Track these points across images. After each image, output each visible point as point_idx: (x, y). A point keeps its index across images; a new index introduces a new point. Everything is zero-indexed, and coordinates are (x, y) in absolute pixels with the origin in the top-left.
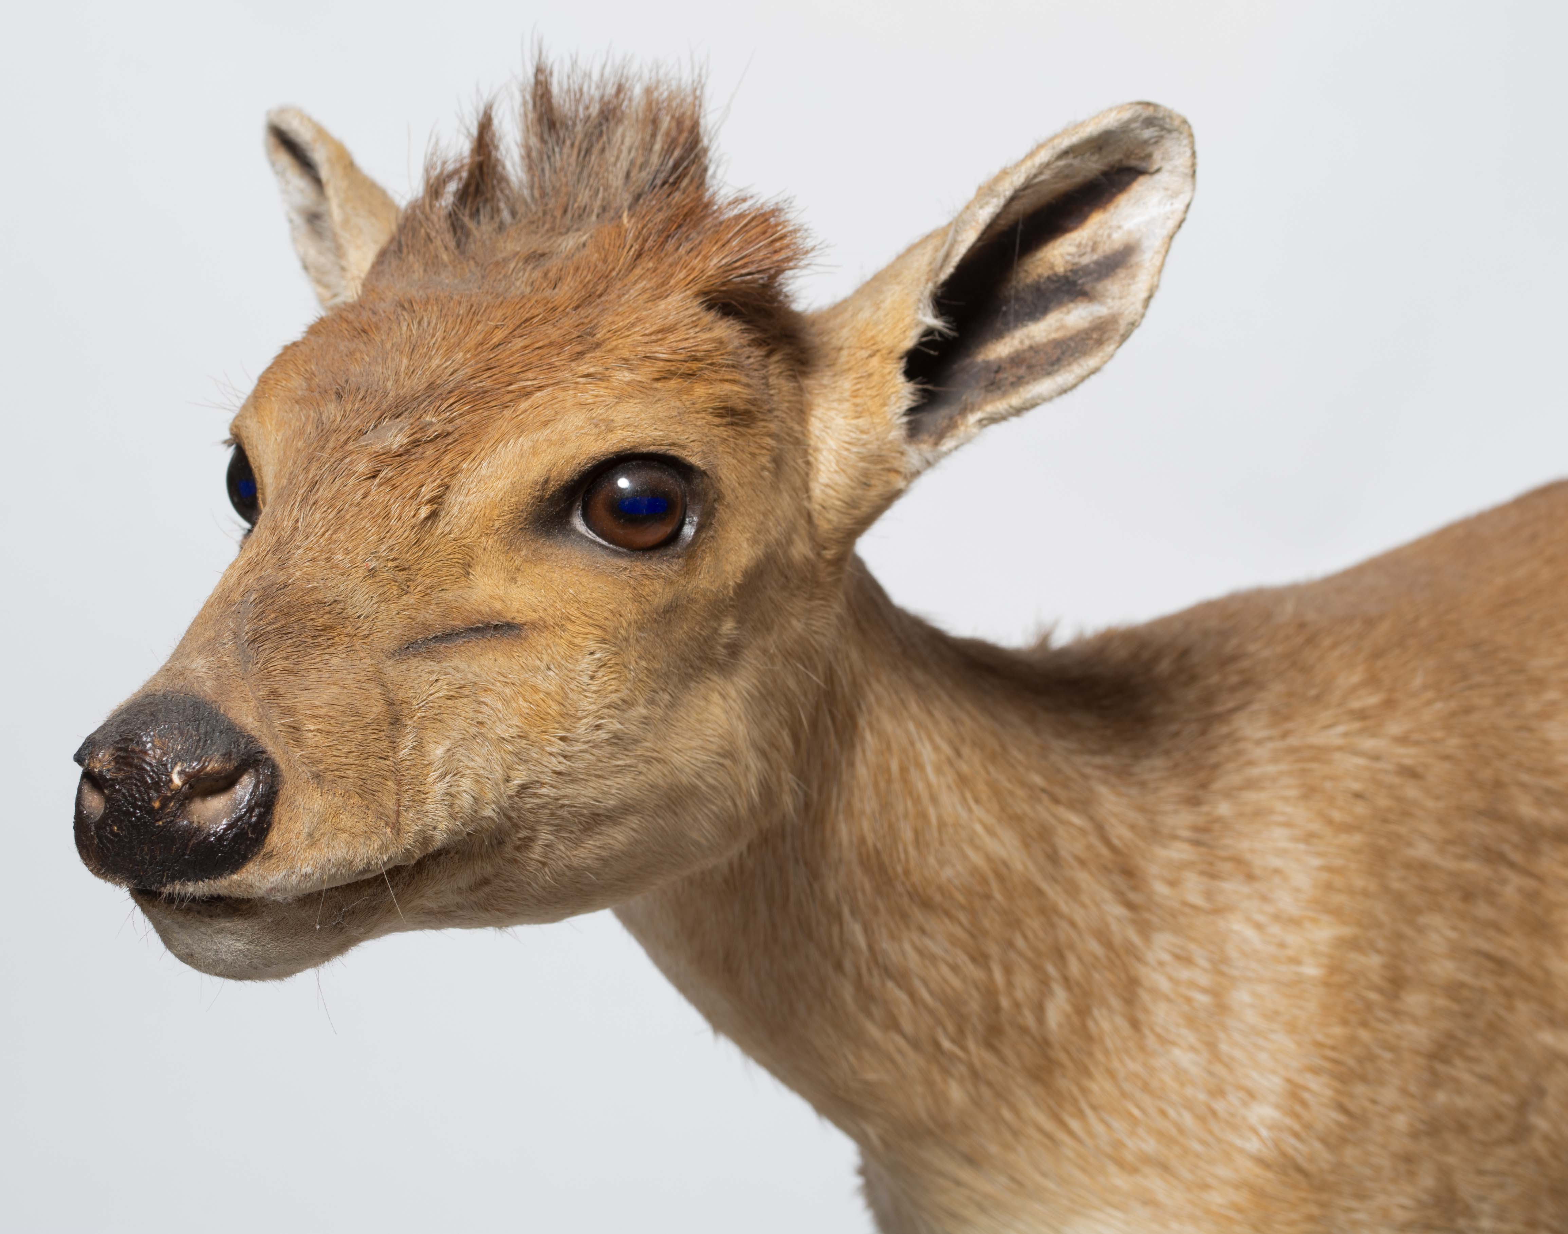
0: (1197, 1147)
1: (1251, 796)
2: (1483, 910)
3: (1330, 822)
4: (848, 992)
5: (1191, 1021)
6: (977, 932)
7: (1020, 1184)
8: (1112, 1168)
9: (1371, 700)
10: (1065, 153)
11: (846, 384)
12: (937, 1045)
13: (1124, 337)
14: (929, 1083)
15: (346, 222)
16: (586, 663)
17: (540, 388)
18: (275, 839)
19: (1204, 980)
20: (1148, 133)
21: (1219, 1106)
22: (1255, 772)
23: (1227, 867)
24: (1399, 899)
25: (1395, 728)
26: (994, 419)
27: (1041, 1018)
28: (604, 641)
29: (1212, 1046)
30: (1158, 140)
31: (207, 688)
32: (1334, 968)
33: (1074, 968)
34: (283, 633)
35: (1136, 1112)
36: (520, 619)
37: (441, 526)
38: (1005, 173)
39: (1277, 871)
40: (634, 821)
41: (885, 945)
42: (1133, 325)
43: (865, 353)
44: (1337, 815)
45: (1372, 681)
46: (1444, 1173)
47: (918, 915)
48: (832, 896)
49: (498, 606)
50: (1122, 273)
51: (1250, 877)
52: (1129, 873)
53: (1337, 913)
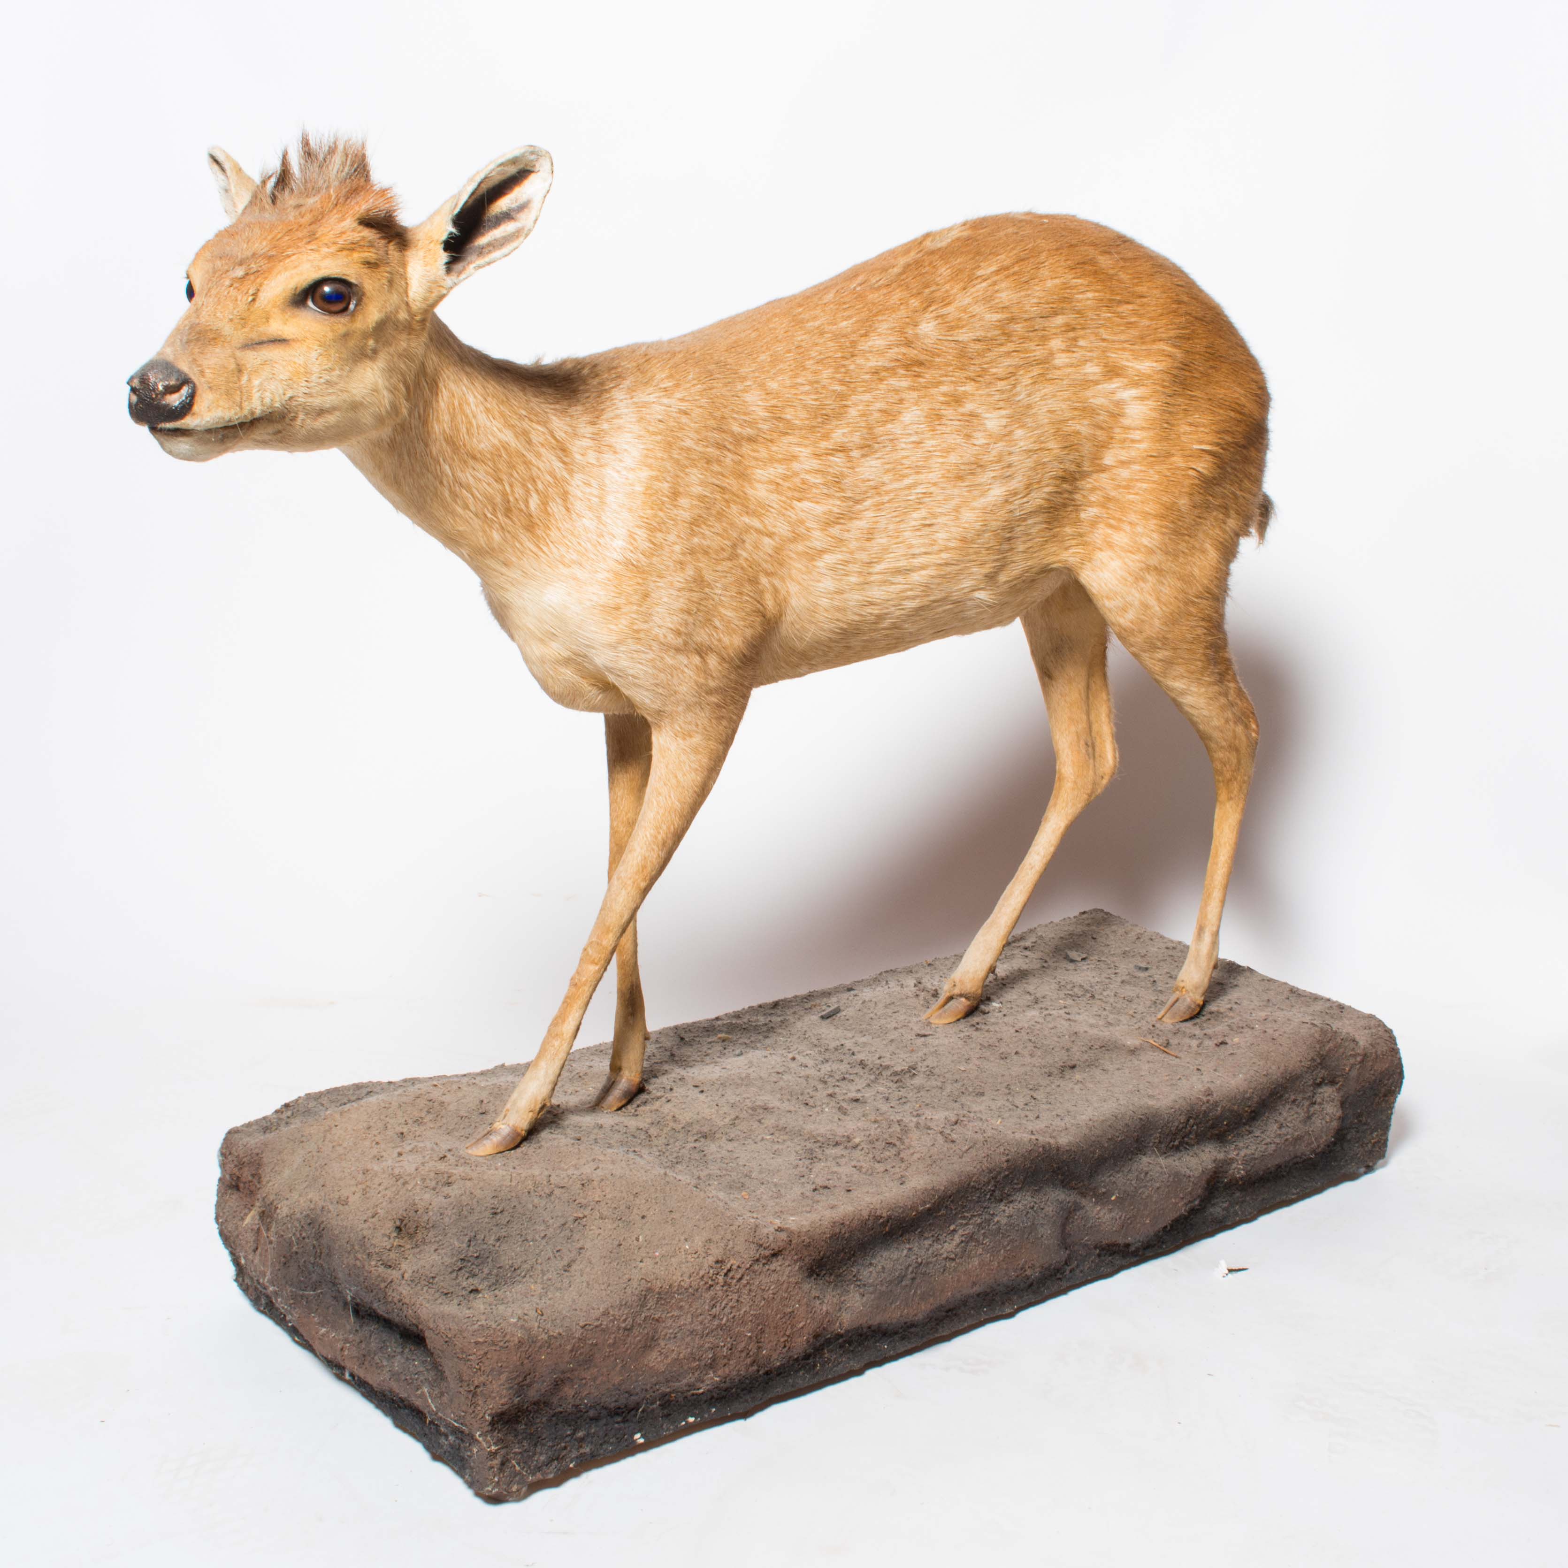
0: (593, 556)
1: (616, 421)
2: (716, 468)
3: (648, 431)
4: (447, 493)
5: (590, 509)
6: (496, 470)
7: (526, 574)
8: (561, 566)
9: (668, 384)
10: (502, 165)
11: (421, 253)
12: (485, 516)
13: (527, 235)
14: (484, 532)
15: (237, 193)
16: (314, 354)
17: (294, 254)
18: (196, 408)
19: (595, 492)
20: (533, 157)
21: (601, 541)
22: (618, 412)
23: (606, 448)
24: (677, 462)
25: (678, 395)
26: (480, 267)
27: (527, 507)
28: (320, 346)
29: (599, 518)
30: (537, 160)
31: (170, 358)
32: (648, 488)
33: (540, 486)
34: (198, 340)
35: (569, 544)
36: (288, 338)
37: (257, 304)
38: (478, 173)
39: (626, 450)
40: (338, 413)
41: (459, 474)
42: (530, 230)
43: (428, 242)
44: (651, 429)
45: (670, 376)
46: (698, 570)
47: (471, 462)
48: (434, 453)
49: (280, 333)
50: (526, 210)
51: (615, 452)
52: (564, 450)
53: (650, 466)
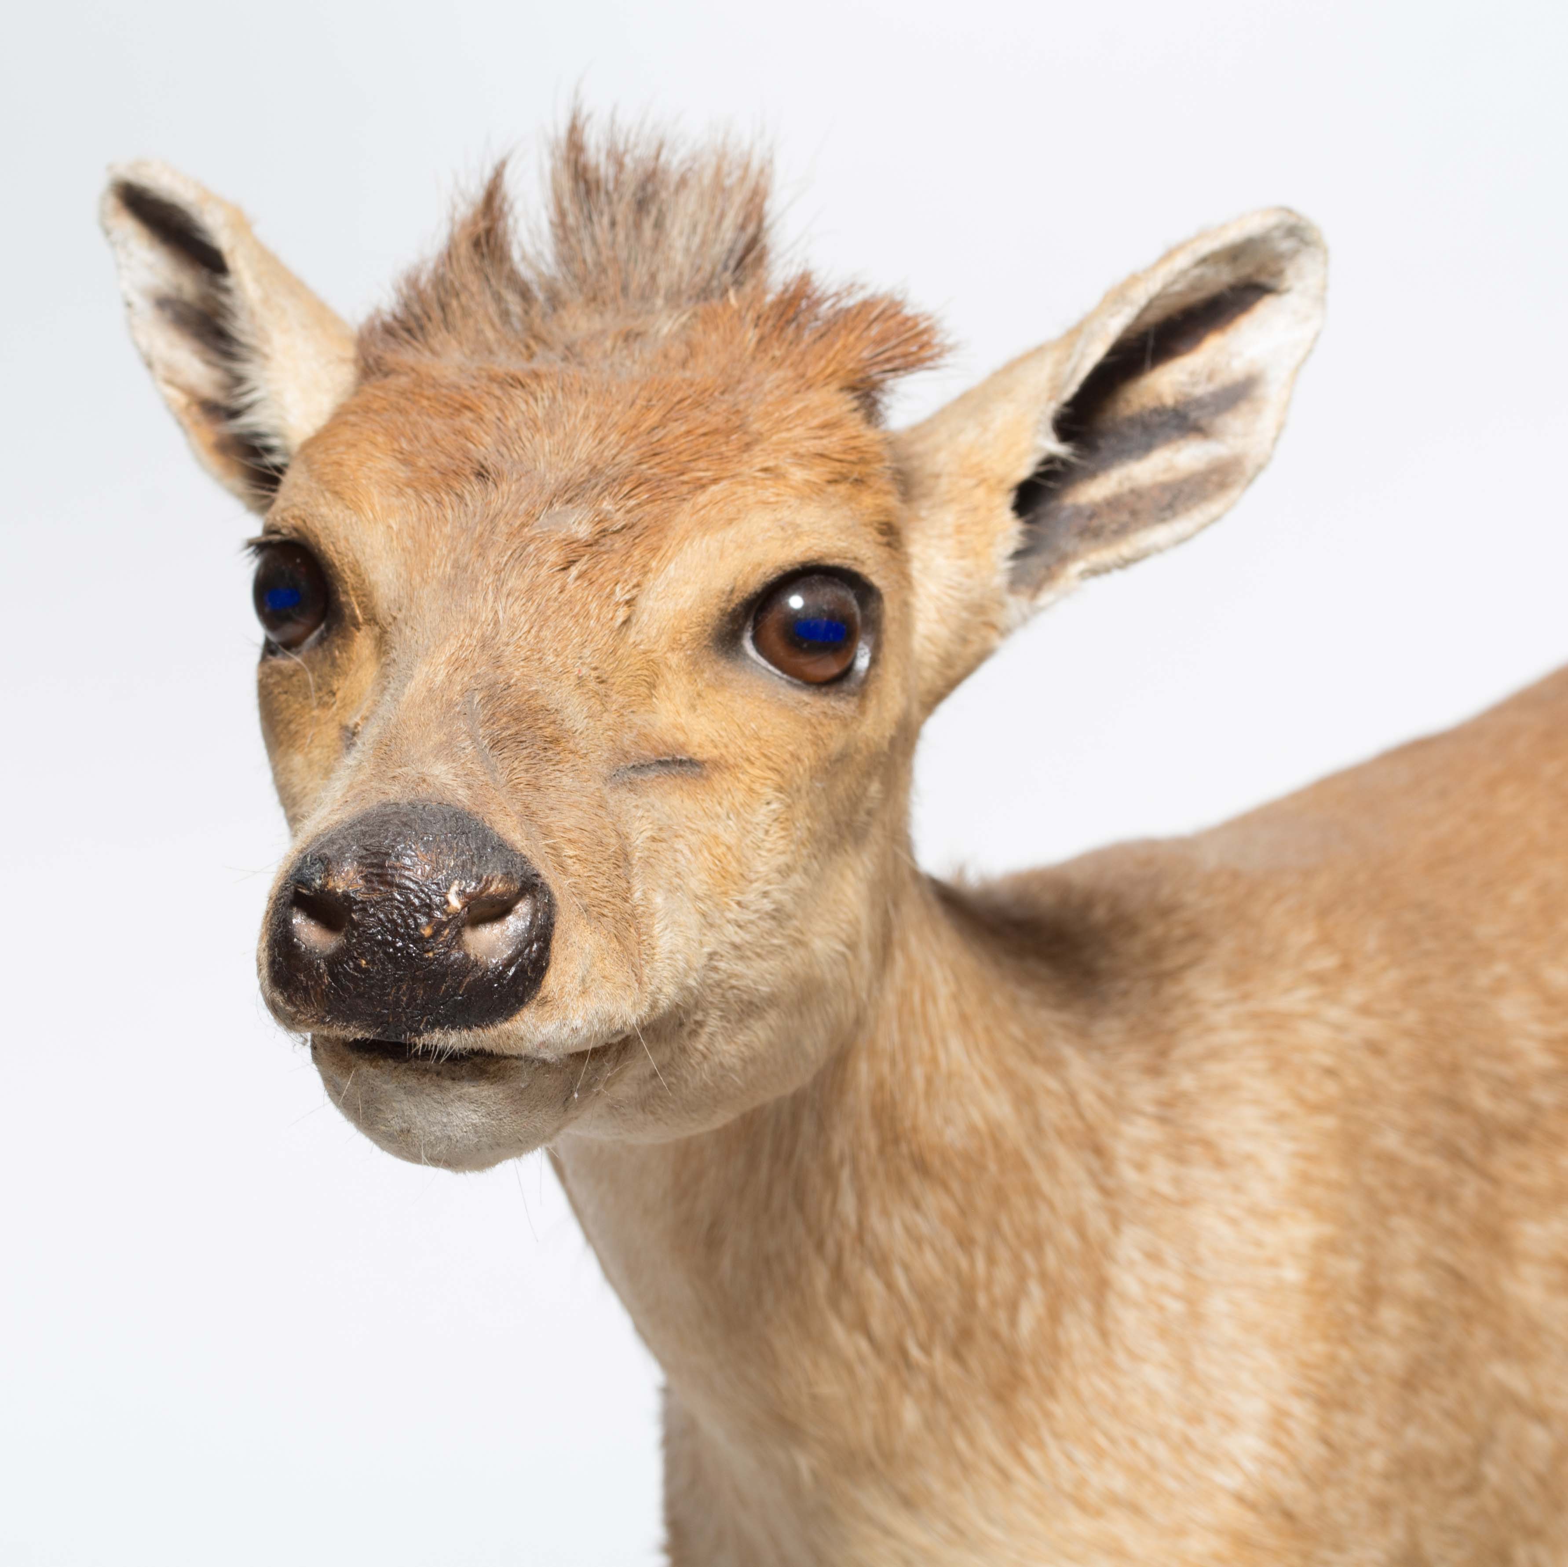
0: (1172, 1484)
1: (1214, 1069)
2: (1444, 1215)
3: (1301, 1101)
5: (1163, 1333)
6: (966, 1210)
7: (961, 1533)
8: (1072, 1511)
9: (1326, 962)
10: (1203, 261)
11: (948, 518)
12: (904, 1353)
19: (1177, 1283)
20: (1286, 245)
21: (1194, 1433)
22: (1215, 1040)
23: (1196, 1151)
24: (1370, 1194)
25: (1355, 995)
26: (1095, 572)
27: (1013, 1322)
28: (780, 789)
29: (1186, 1364)
30: (1294, 254)
32: (1317, 1273)
33: (1051, 1259)
34: (517, 740)
35: (1102, 1441)
36: (700, 756)
39: (1249, 1158)
40: (773, 1017)
41: (876, 1221)
43: (970, 482)
44: (1311, 1095)
45: (1325, 940)
46: (1412, 1526)
47: (915, 1182)
49: (681, 737)
50: (1244, 407)
51: (1220, 1164)
52: (1099, 1151)
53: (1316, 1209)
